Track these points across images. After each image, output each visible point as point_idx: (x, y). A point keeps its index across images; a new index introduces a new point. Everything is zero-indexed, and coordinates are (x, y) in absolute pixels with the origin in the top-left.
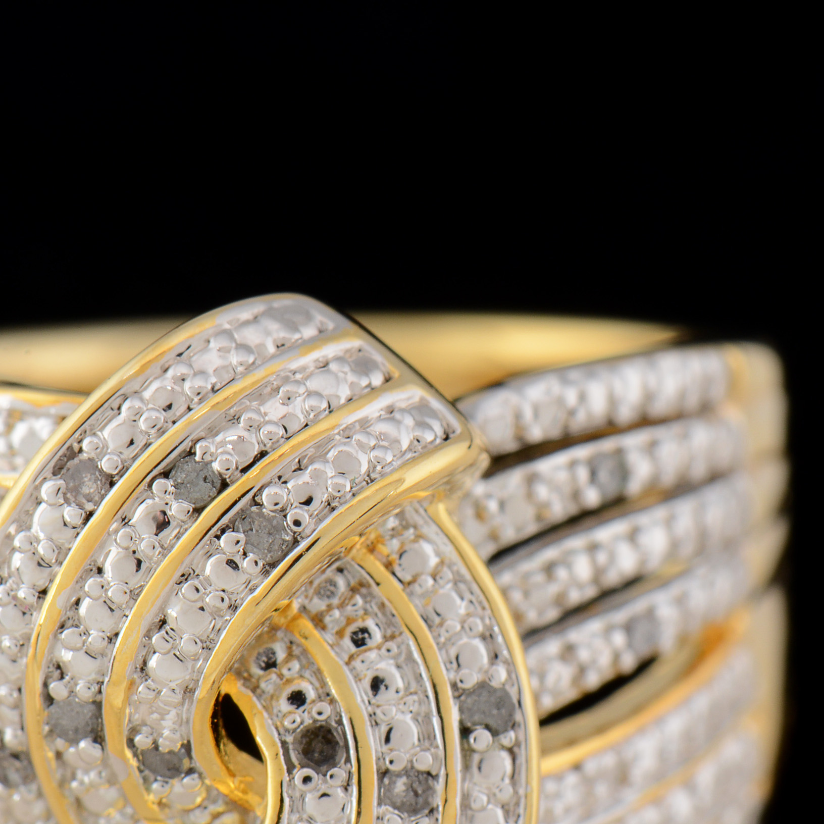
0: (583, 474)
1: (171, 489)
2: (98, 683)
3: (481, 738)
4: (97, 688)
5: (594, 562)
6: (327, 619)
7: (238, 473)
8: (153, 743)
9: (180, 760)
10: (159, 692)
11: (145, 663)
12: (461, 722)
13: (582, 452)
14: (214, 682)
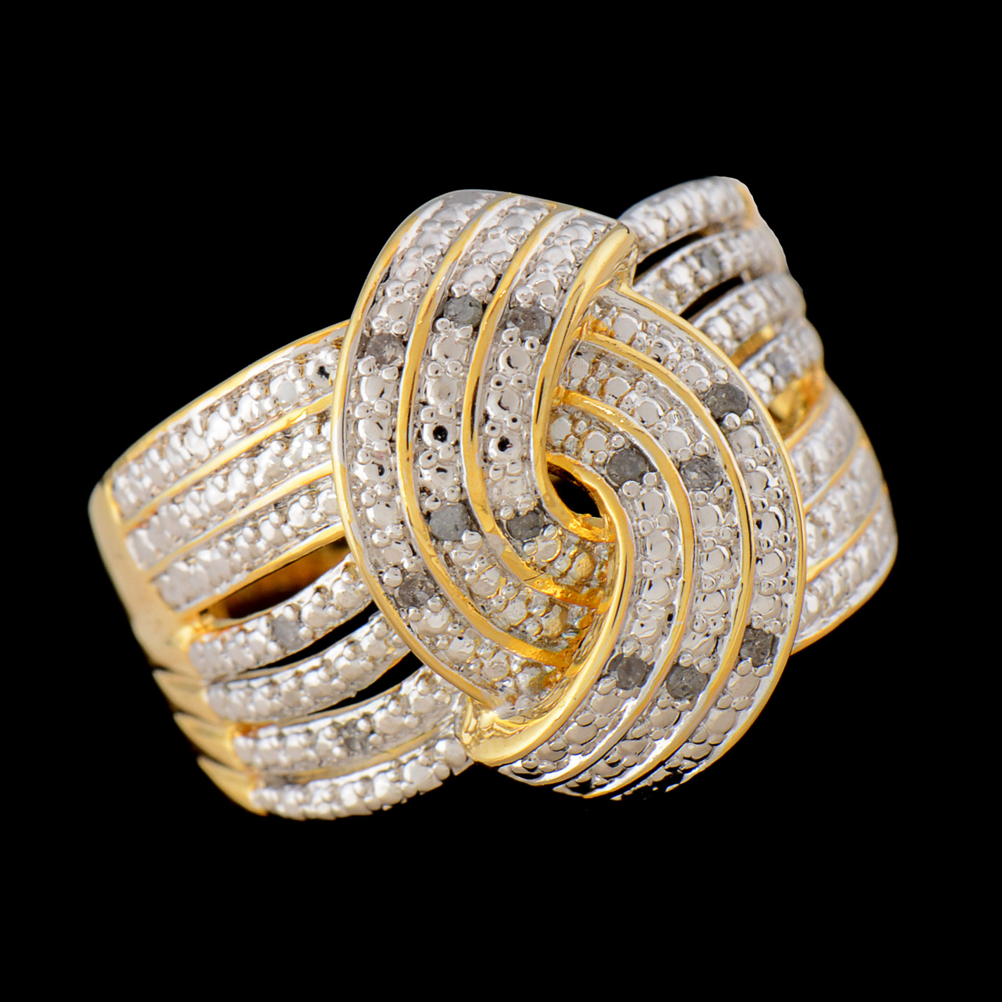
0: (694, 262)
1: (450, 323)
2: (458, 485)
3: (732, 419)
4: (458, 489)
6: (588, 387)
7: (490, 294)
8: (514, 511)
10: (505, 469)
11: (486, 454)
12: (713, 415)
13: (686, 251)
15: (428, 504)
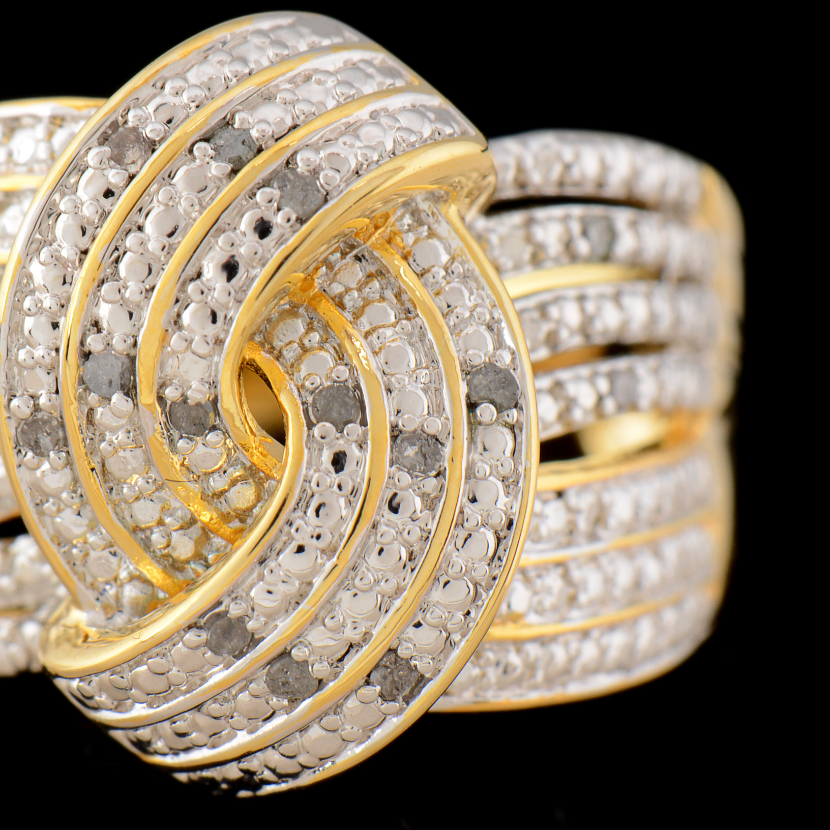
0: (576, 228)
1: (212, 152)
2: (133, 336)
3: (486, 411)
4: (132, 340)
5: (583, 310)
6: (346, 300)
7: (273, 141)
8: (183, 395)
9: (207, 413)
10: (191, 342)
11: (179, 315)
12: (468, 396)
13: (576, 210)
14: (244, 329)
15: (94, 342)
